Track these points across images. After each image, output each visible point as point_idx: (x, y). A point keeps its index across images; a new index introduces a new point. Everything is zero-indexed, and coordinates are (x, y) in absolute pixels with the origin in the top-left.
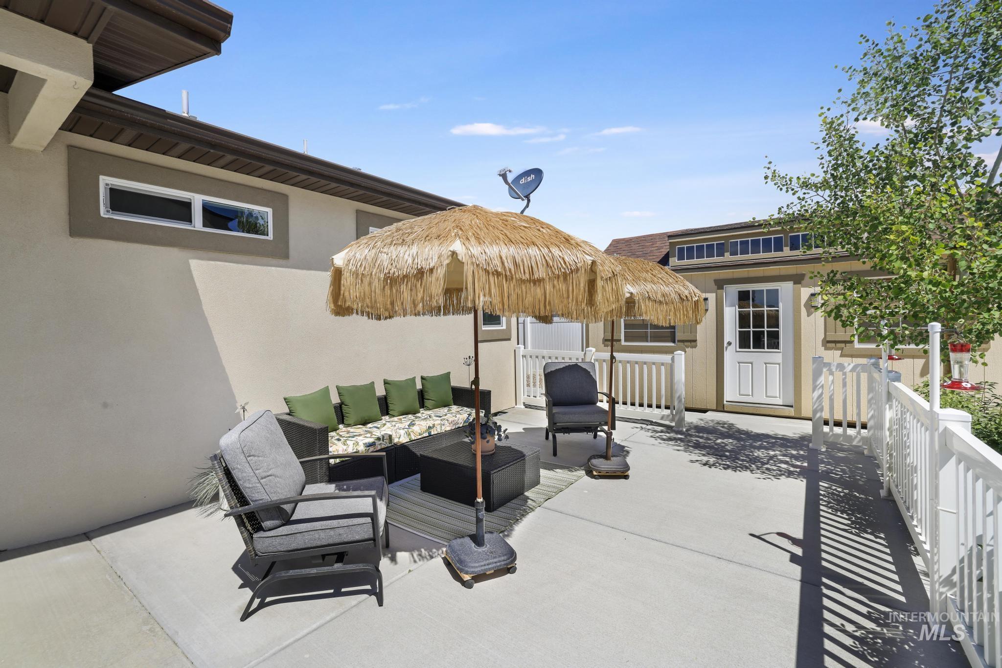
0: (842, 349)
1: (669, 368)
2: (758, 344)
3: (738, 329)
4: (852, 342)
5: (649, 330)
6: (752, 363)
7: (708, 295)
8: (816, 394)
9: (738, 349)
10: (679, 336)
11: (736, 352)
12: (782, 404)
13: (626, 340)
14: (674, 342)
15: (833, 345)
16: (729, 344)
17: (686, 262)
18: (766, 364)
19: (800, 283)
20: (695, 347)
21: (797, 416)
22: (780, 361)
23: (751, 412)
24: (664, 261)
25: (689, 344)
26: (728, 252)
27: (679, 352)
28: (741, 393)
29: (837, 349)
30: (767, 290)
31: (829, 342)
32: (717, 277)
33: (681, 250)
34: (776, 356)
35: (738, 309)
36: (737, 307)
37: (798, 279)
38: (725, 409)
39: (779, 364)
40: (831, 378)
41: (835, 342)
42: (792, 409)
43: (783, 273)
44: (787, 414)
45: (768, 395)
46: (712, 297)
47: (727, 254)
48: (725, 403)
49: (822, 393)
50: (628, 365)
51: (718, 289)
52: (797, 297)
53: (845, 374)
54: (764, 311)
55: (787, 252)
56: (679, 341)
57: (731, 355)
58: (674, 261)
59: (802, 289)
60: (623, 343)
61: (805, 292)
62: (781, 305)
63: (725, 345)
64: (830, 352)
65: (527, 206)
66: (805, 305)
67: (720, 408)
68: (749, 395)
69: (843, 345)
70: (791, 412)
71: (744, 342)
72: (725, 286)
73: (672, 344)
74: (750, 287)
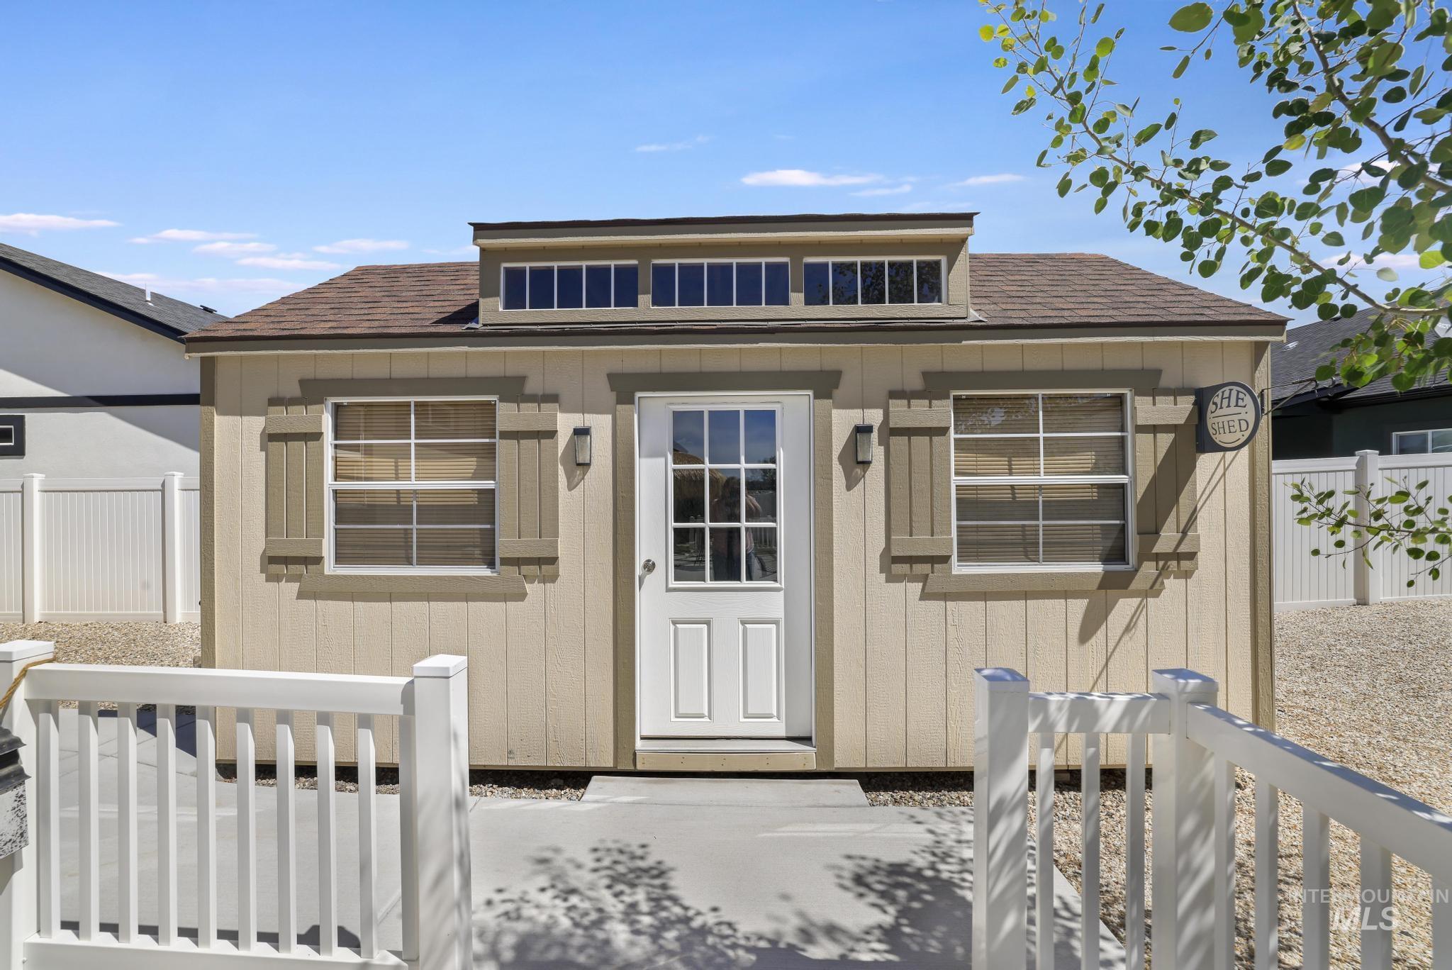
0: (924, 579)
2: (727, 568)
3: (673, 524)
4: (945, 559)
5: (415, 526)
6: (708, 623)
7: (590, 420)
9: (673, 584)
10: (505, 545)
11: (668, 590)
12: (783, 734)
13: (340, 559)
14: (491, 564)
15: (905, 568)
16: (649, 566)
17: (528, 313)
18: (743, 623)
19: (828, 396)
20: (553, 578)
21: (824, 769)
22: (780, 614)
23: (708, 769)
25: (533, 569)
26: (646, 293)
28: (681, 711)
29: (913, 579)
30: (746, 412)
32: (618, 366)
33: (515, 277)
34: (769, 600)
35: (671, 466)
36: (670, 457)
38: (638, 766)
39: (776, 622)
41: (911, 560)
42: (810, 751)
43: (787, 363)
44: (795, 766)
45: (750, 711)
46: (601, 424)
47: (644, 300)
48: (639, 744)
51: (619, 401)
52: (822, 434)
54: (738, 470)
55: (797, 307)
56: (506, 561)
57: (654, 600)
58: (493, 309)
59: (835, 412)
60: (330, 567)
61: (843, 422)
62: (781, 455)
63: (638, 571)
64: (898, 587)
66: (841, 459)
67: (625, 763)
68: (702, 716)
69: (925, 568)
70: (806, 757)
71: (688, 558)
72: (638, 394)
73: (483, 571)
74: (707, 402)
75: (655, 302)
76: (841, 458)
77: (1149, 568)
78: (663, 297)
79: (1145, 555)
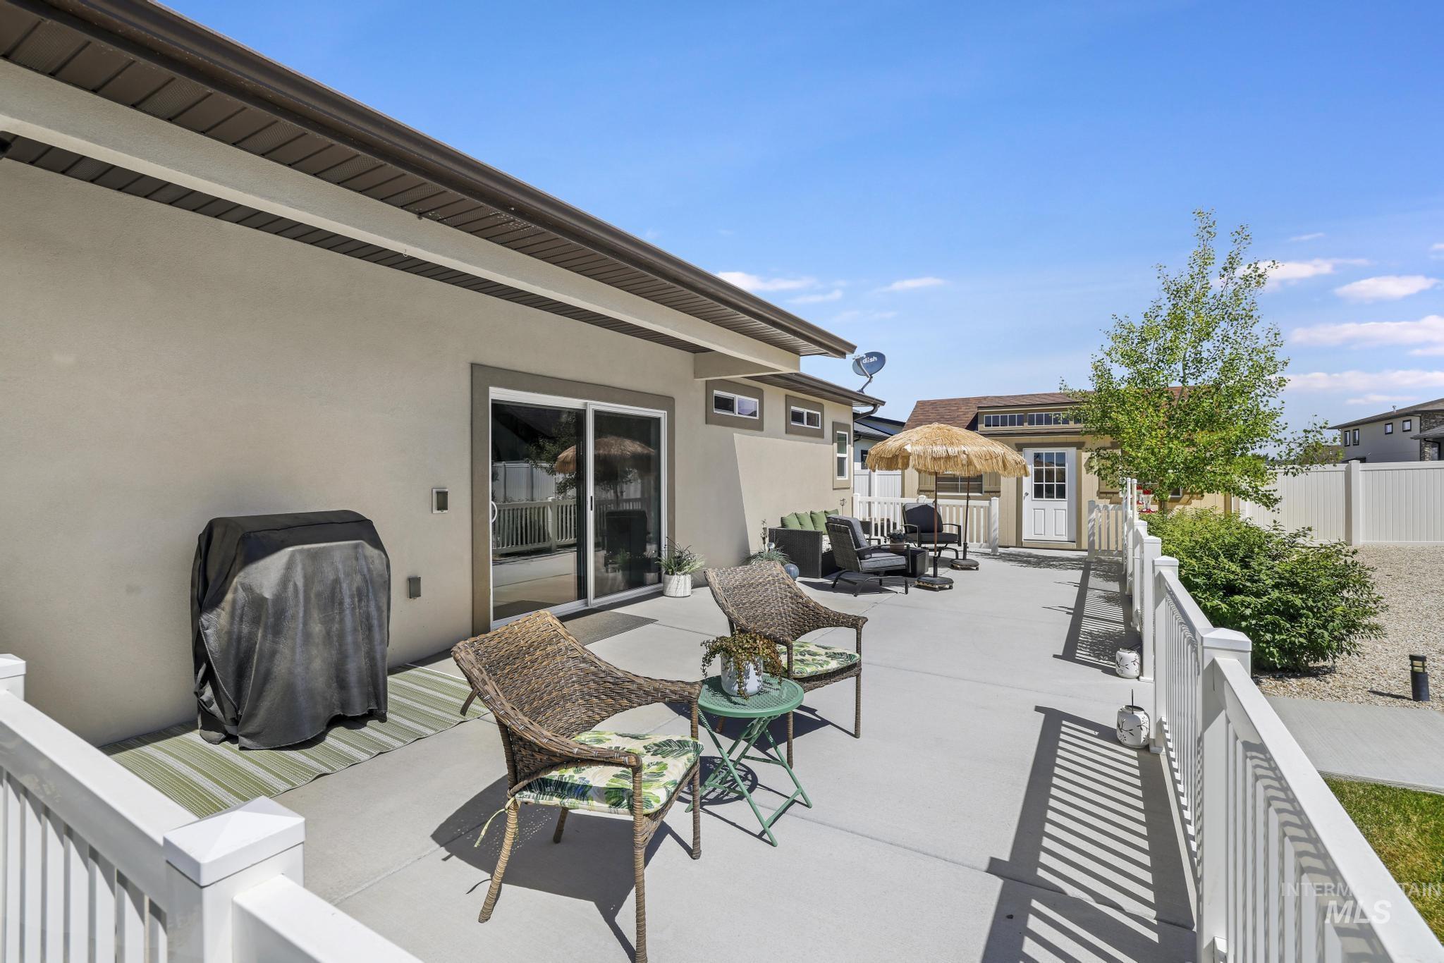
0: (1111, 498)
1: (987, 509)
2: (1049, 495)
3: (1034, 483)
5: (960, 483)
6: (1044, 510)
8: (1090, 525)
9: (1033, 499)
10: (985, 487)
11: (1033, 500)
12: (1067, 540)
13: (939, 491)
14: (981, 493)
15: (1105, 495)
16: (1027, 494)
17: (992, 428)
18: (1055, 510)
19: (1081, 449)
20: (999, 496)
21: (1078, 548)
22: (1066, 508)
23: (1043, 547)
24: (972, 426)
25: (993, 494)
26: (1026, 422)
27: (995, 498)
28: (1035, 533)
29: (1107, 499)
30: (1056, 453)
31: (1101, 493)
32: (1017, 442)
33: (988, 419)
34: (1063, 504)
35: (1033, 467)
36: (1033, 465)
37: (1080, 446)
38: (1023, 545)
39: (1064, 510)
40: (1100, 514)
41: (1106, 493)
42: (1075, 544)
43: (1069, 440)
44: (1071, 548)
45: (1056, 533)
47: (1026, 424)
48: (1023, 540)
49: (1094, 524)
50: (948, 508)
52: (1079, 459)
53: (1108, 512)
54: (1054, 469)
55: (1072, 424)
56: (985, 492)
57: (1029, 502)
58: (981, 427)
59: (1083, 453)
61: (1085, 456)
62: (1067, 465)
63: (1024, 495)
64: (1102, 500)
65: (870, 381)
67: (1019, 544)
68: (1042, 534)
69: (1112, 495)
70: (1074, 546)
71: (1038, 492)
72: (1024, 449)
73: (979, 494)
74: (1043, 451)
75: (1029, 424)
76: (1085, 466)
77: (1187, 497)
78: (1031, 423)
79: (1185, 493)
